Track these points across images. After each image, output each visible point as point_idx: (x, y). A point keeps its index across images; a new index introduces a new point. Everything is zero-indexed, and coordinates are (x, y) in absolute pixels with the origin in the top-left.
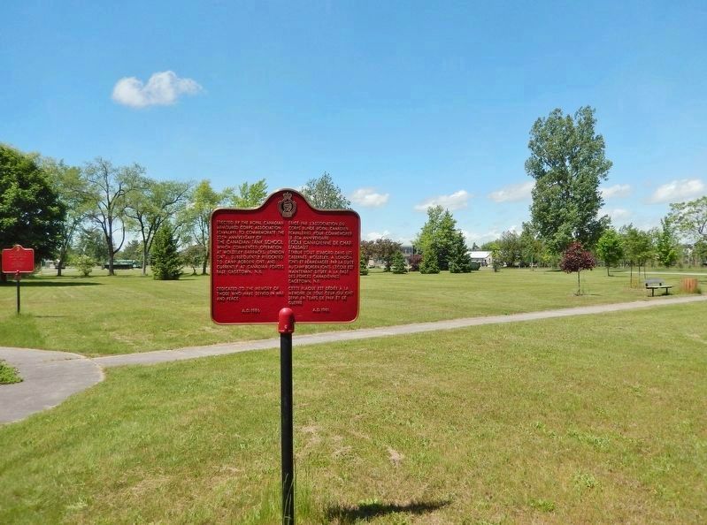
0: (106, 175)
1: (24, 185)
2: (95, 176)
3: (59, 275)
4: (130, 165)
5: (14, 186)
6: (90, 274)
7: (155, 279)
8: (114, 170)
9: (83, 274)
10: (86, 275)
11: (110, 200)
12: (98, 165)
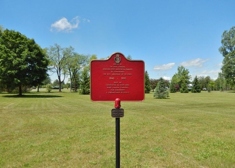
0: (58, 51)
1: (31, 50)
2: (54, 51)
3: (38, 91)
4: (68, 47)
5: (27, 50)
6: (51, 91)
7: (80, 94)
8: (62, 49)
9: (48, 91)
10: (49, 92)
11: (60, 62)
12: (55, 47)
